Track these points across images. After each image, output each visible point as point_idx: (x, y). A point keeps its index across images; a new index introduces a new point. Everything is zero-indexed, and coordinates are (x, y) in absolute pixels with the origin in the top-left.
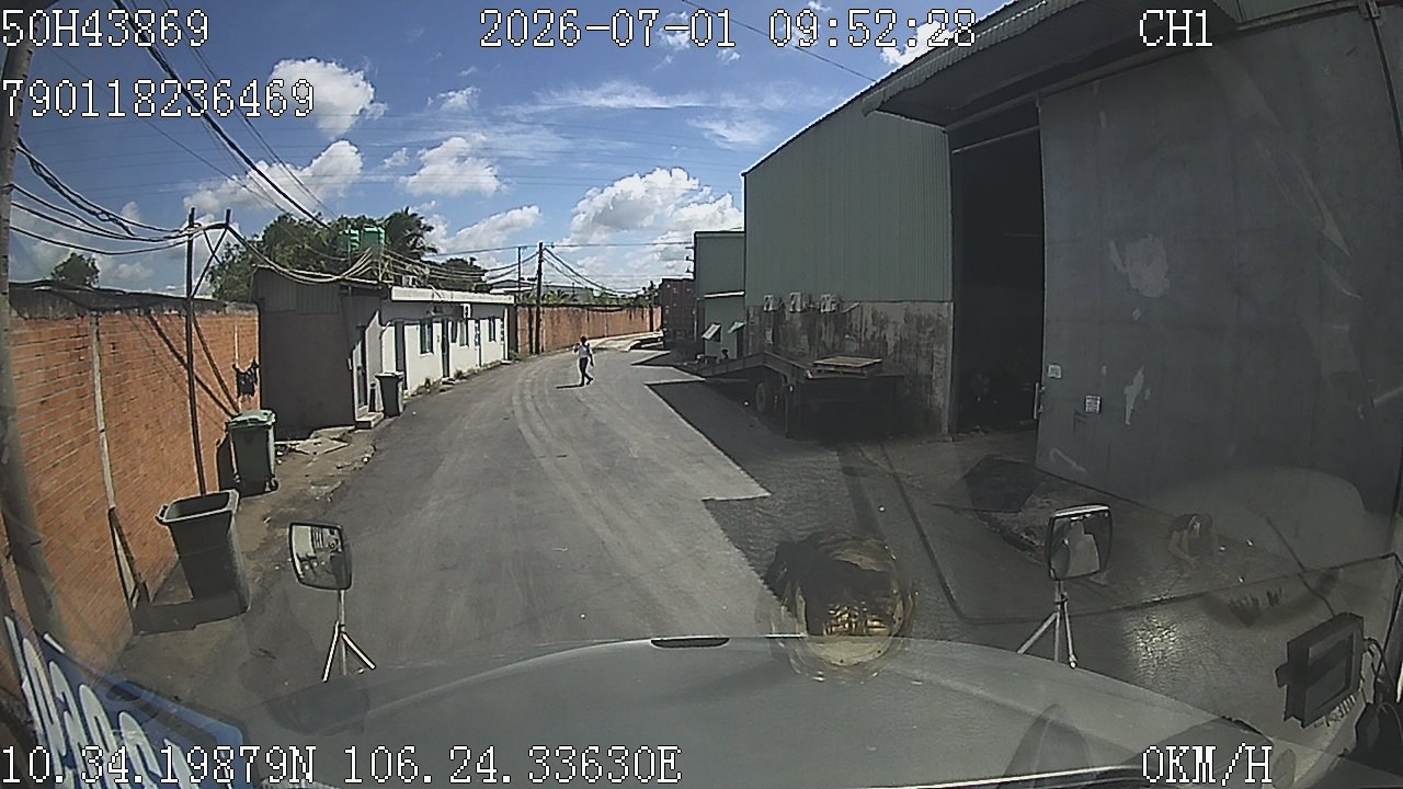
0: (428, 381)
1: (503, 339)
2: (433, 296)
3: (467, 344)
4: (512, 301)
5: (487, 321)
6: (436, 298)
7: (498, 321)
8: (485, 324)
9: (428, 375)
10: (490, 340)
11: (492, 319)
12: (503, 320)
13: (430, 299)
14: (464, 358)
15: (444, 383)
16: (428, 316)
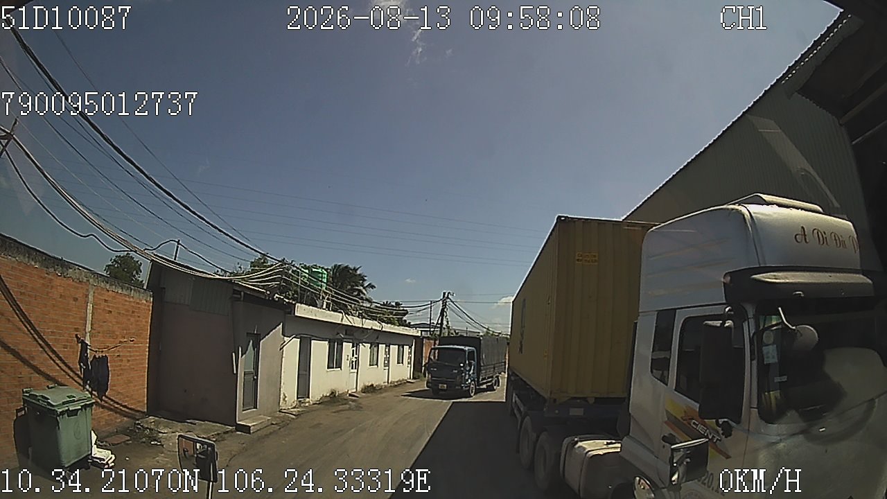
0: (333, 393)
1: (409, 363)
2: (342, 320)
3: (377, 364)
4: (419, 334)
5: (397, 347)
6: (345, 322)
7: (406, 348)
8: (394, 348)
9: (333, 388)
10: (398, 363)
11: (401, 346)
12: (410, 347)
13: (339, 322)
14: (373, 375)
15: (350, 395)
16: (338, 337)
